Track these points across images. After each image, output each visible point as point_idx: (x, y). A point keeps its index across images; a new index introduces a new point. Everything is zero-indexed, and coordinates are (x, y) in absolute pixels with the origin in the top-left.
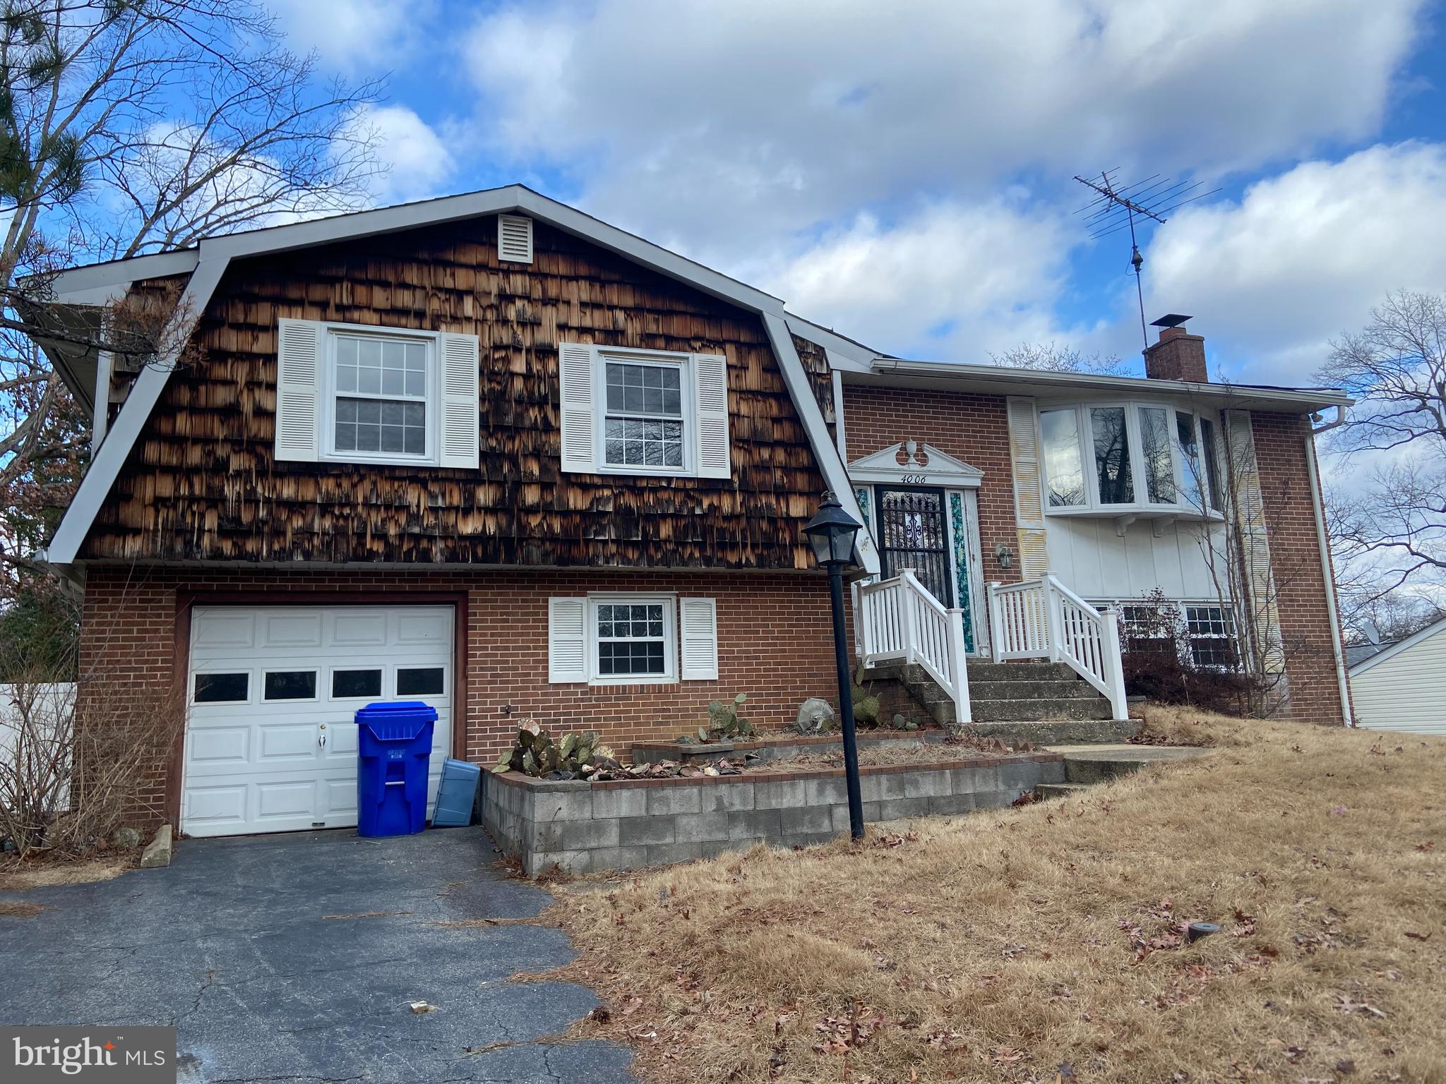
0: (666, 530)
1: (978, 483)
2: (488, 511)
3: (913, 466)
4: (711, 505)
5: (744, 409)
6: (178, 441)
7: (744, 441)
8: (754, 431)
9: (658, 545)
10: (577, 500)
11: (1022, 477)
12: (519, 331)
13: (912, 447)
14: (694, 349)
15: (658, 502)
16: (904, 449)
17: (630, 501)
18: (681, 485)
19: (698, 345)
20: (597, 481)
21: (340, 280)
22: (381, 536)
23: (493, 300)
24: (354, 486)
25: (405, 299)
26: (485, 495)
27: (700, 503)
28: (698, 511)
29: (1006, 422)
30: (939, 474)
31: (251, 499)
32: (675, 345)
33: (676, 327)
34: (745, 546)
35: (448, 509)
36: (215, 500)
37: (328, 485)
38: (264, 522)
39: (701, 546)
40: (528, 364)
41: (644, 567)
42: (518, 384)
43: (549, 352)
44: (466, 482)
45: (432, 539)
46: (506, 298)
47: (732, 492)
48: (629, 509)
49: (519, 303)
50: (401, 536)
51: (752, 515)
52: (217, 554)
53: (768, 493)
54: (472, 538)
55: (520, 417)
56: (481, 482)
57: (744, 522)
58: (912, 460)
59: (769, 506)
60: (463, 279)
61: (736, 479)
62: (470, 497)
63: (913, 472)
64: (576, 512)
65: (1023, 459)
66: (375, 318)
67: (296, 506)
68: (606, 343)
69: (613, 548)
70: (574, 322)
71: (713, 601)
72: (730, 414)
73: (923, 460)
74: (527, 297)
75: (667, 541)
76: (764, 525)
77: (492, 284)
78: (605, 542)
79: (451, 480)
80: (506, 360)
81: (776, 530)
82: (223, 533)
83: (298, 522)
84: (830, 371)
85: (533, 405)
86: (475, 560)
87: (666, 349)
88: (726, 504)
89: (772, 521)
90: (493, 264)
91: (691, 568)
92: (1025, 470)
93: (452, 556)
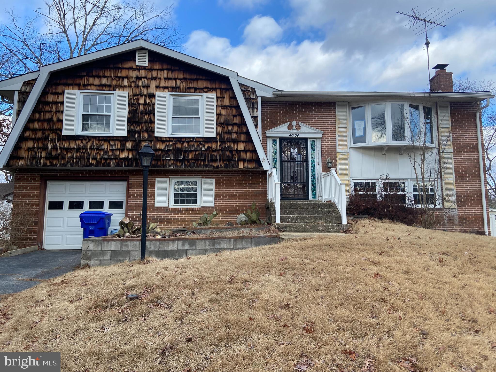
0: (191, 156)
1: (321, 136)
2: (130, 150)
3: (294, 130)
4: (208, 147)
5: (223, 112)
6: (35, 130)
7: (222, 124)
8: (226, 120)
9: (188, 161)
10: (160, 146)
11: (340, 133)
12: (142, 89)
13: (294, 123)
14: (205, 92)
15: (189, 146)
16: (291, 124)
17: (179, 146)
18: (198, 140)
19: (206, 90)
20: (168, 139)
21: (84, 76)
22: (95, 158)
23: (134, 79)
24: (87, 143)
25: (105, 81)
26: (129, 145)
27: (204, 146)
28: (203, 149)
29: (335, 112)
30: (305, 133)
31: (55, 148)
32: (198, 91)
33: (199, 84)
34: (220, 160)
35: (116, 150)
36: (45, 148)
37: (79, 142)
38: (59, 155)
39: (204, 161)
40: (145, 100)
41: (183, 168)
42: (142, 107)
43: (152, 96)
44: (123, 141)
45: (111, 159)
46: (139, 78)
47: (216, 142)
48: (179, 148)
49: (143, 80)
50: (101, 159)
51: (224, 150)
52: (45, 165)
53: (230, 142)
54: (125, 159)
55: (141, 118)
56: (127, 141)
57: (220, 152)
58: (294, 128)
59: (230, 146)
60: (124, 73)
61: (218, 138)
62: (124, 145)
63: (294, 133)
64: (160, 150)
65: (341, 126)
66: (95, 88)
67: (68, 150)
68: (172, 92)
69: (172, 162)
70: (161, 85)
71: (214, 180)
72: (217, 114)
73: (298, 128)
74: (146, 78)
75: (192, 159)
76: (228, 153)
77: (134, 74)
78: (169, 160)
79: (118, 140)
80: (138, 100)
81: (233, 155)
82: (47, 158)
83: (69, 155)
84: (257, 97)
85: (146, 114)
86: (125, 166)
87: (194, 92)
88: (214, 146)
89: (231, 152)
90: (134, 67)
91: (200, 169)
92: (341, 130)
93: (117, 165)
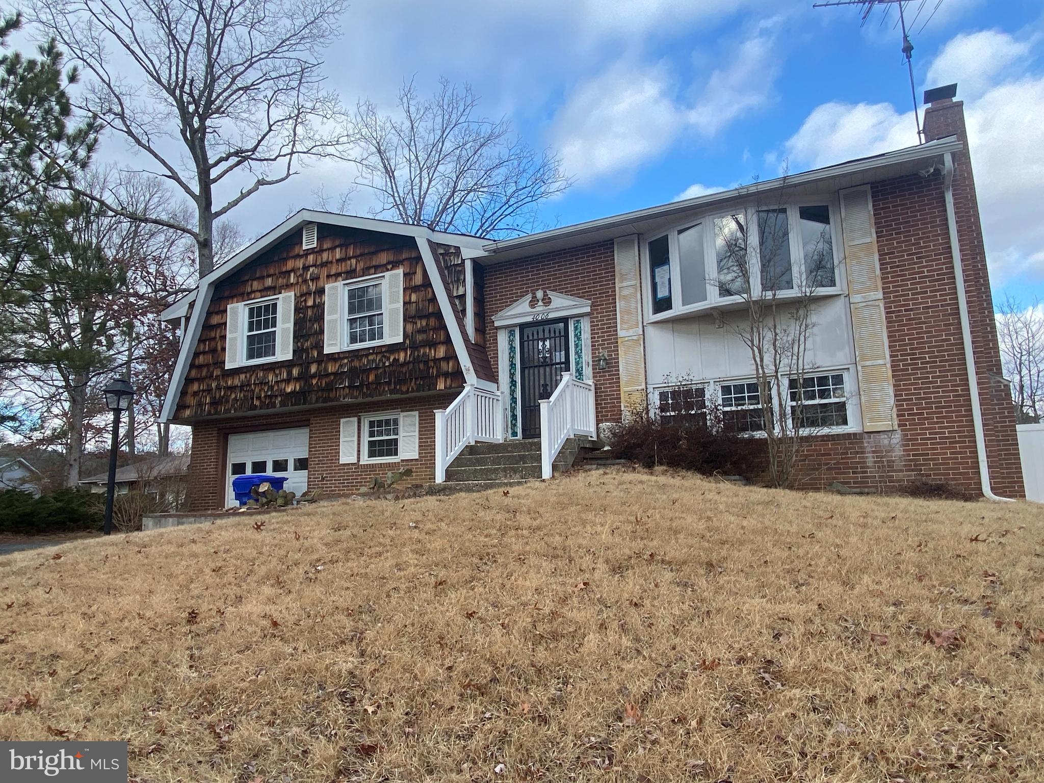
0: (372, 378)
1: (588, 309)
2: (297, 379)
3: (540, 308)
4: (394, 359)
5: (414, 297)
6: (200, 367)
7: (412, 317)
8: (418, 310)
9: (368, 386)
10: (331, 368)
11: (624, 298)
12: (311, 284)
13: (540, 294)
14: (388, 270)
15: (368, 361)
16: (534, 297)
17: (356, 364)
18: (379, 350)
19: (389, 267)
20: (342, 356)
21: (248, 281)
22: (259, 398)
23: (301, 271)
24: (251, 376)
25: (269, 282)
26: (295, 372)
27: (389, 359)
28: (387, 364)
29: (614, 259)
30: (557, 309)
31: (218, 388)
32: (379, 270)
33: (383, 258)
34: (411, 380)
35: (282, 381)
36: (209, 391)
37: (243, 376)
38: (223, 397)
39: (389, 383)
40: (314, 301)
41: (360, 400)
42: (310, 312)
43: (321, 292)
44: (288, 366)
45: (276, 396)
46: (306, 268)
47: (405, 350)
48: (356, 368)
49: (311, 269)
50: (265, 396)
51: (416, 361)
52: (209, 413)
53: (424, 346)
54: (293, 392)
55: (311, 328)
56: (294, 366)
57: (411, 366)
58: (540, 303)
59: (424, 354)
60: (290, 264)
61: (408, 342)
62: (290, 373)
63: (541, 312)
64: (332, 374)
65: (625, 284)
66: (258, 294)
67: (232, 388)
68: (347, 279)
69: (347, 390)
70: (333, 272)
71: (416, 413)
72: (405, 303)
73: (547, 301)
74: (314, 265)
75: (372, 383)
76: (422, 366)
77: (300, 263)
78: (343, 388)
79: (283, 367)
80: (305, 301)
81: (428, 368)
82: (211, 404)
83: (233, 396)
84: (463, 261)
85: (316, 321)
86: (292, 405)
87: (375, 274)
88: (402, 357)
89: (426, 363)
90: (301, 253)
91: (383, 398)
92: (625, 292)
93: (283, 404)
